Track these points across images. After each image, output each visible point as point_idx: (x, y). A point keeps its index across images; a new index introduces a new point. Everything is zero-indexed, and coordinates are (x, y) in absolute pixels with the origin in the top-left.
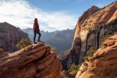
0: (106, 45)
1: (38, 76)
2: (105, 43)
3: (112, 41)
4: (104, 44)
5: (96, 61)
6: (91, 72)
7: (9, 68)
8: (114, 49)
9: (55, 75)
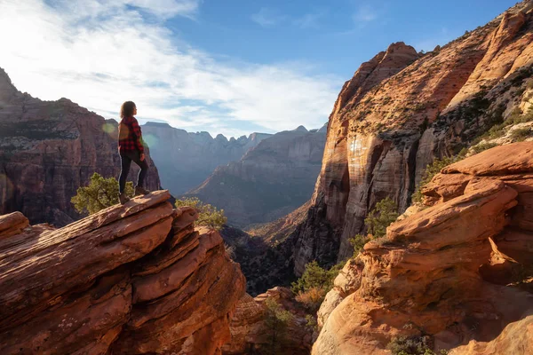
0: (433, 196)
1: (138, 323)
2: (431, 186)
3: (455, 178)
4: (424, 190)
5: (391, 255)
6: (371, 294)
7: (27, 294)
8: (462, 209)
9: (207, 321)
